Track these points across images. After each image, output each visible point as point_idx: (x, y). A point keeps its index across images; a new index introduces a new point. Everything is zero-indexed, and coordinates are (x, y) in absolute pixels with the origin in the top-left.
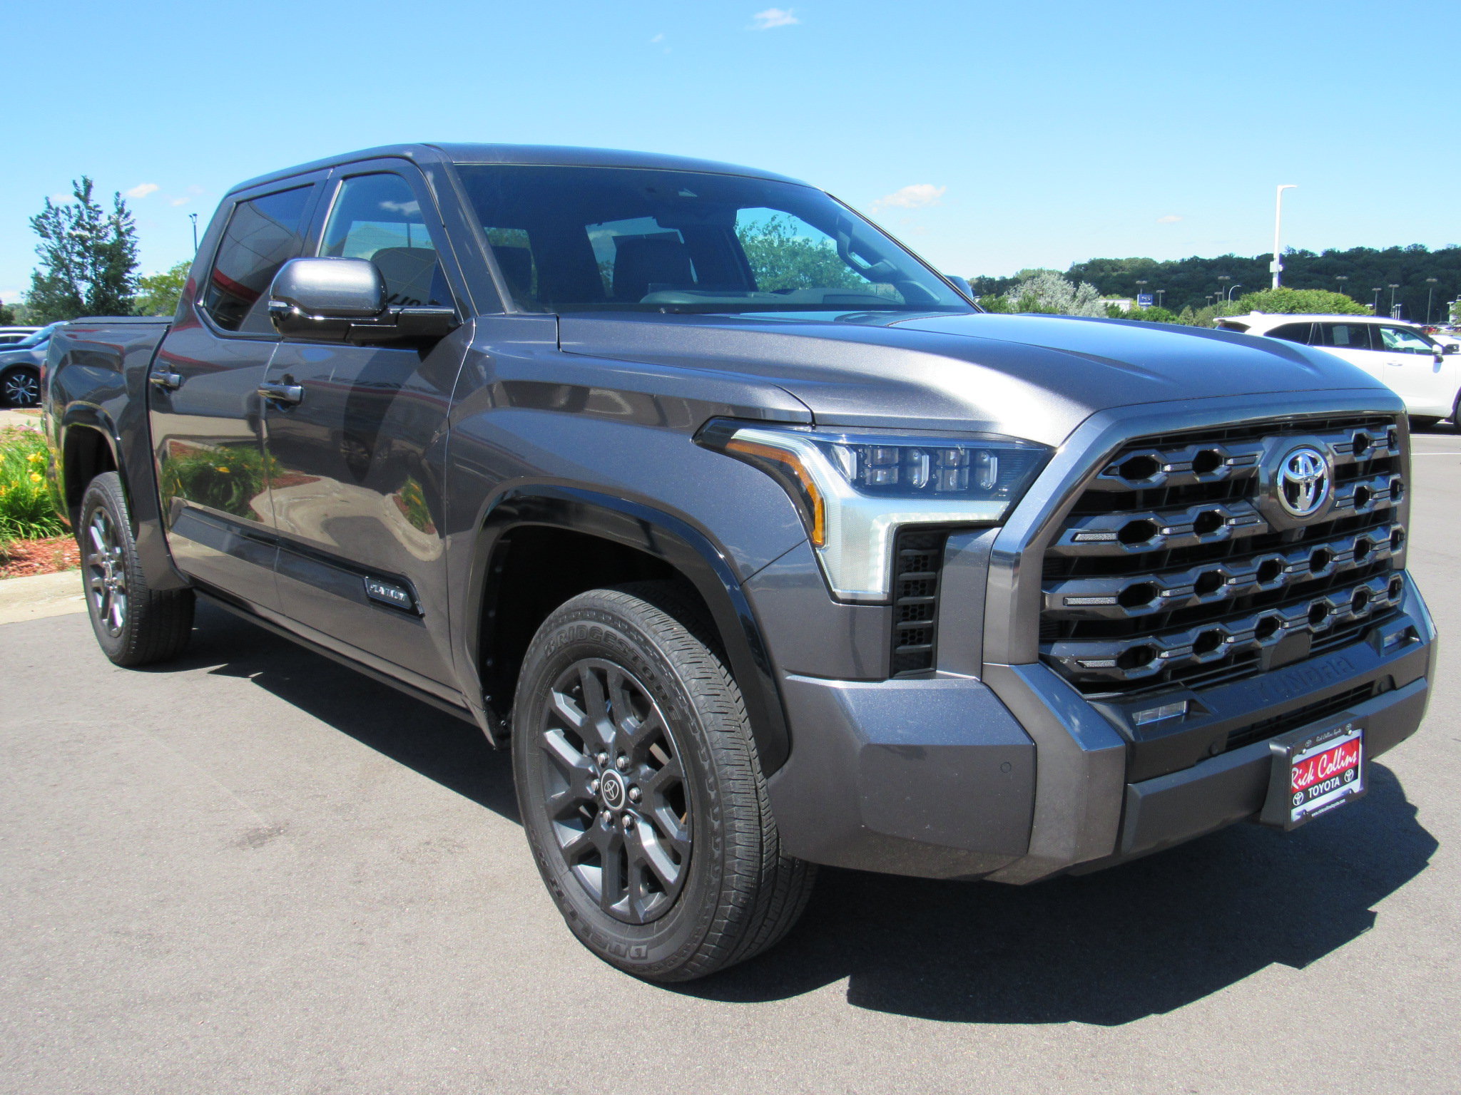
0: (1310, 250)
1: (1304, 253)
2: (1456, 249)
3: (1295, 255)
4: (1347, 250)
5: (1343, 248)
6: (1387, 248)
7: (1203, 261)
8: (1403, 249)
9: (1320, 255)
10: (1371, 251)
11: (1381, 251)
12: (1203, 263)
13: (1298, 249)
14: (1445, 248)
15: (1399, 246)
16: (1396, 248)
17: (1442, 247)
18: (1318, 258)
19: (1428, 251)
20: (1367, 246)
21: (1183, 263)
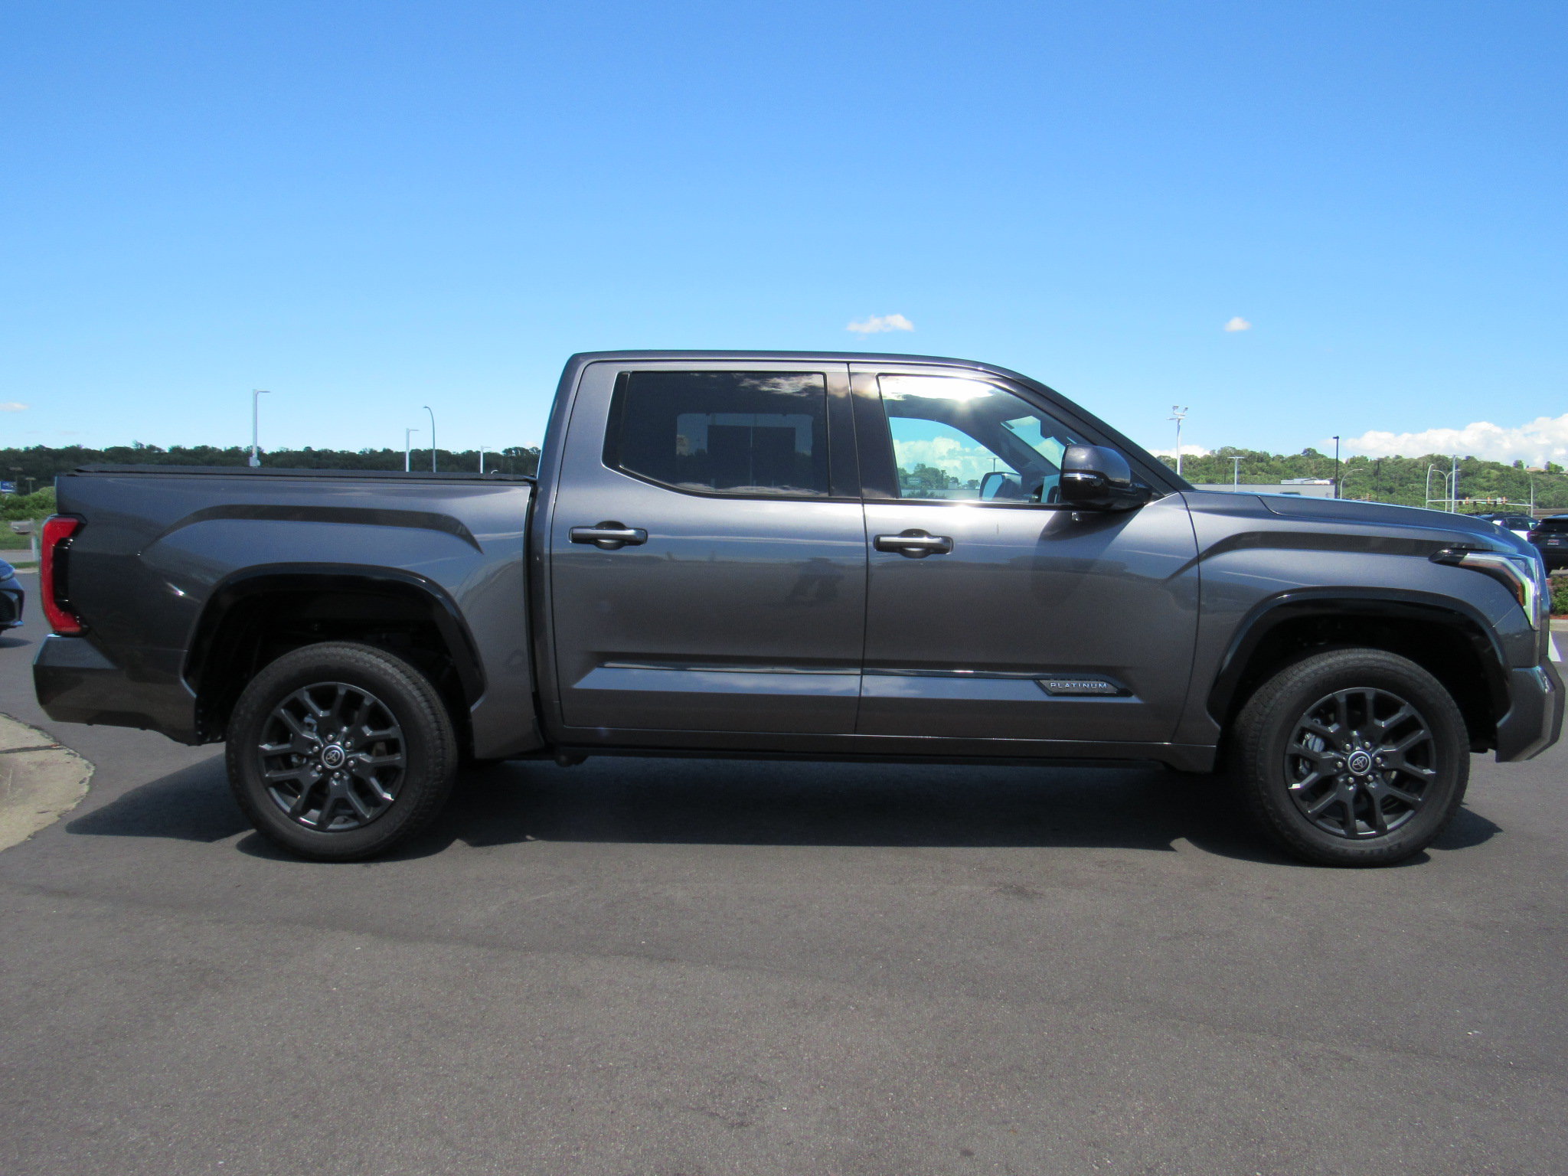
0: (158, 446)
1: (152, 448)
2: (288, 452)
3: (143, 449)
4: (192, 448)
5: (189, 446)
6: (229, 448)
7: (49, 450)
8: (243, 450)
9: (167, 451)
10: (214, 449)
11: (223, 450)
12: (49, 453)
13: (146, 444)
14: (279, 451)
15: (239, 446)
16: (237, 448)
17: (276, 450)
18: (166, 453)
19: (265, 452)
20: (210, 445)
21: (28, 451)
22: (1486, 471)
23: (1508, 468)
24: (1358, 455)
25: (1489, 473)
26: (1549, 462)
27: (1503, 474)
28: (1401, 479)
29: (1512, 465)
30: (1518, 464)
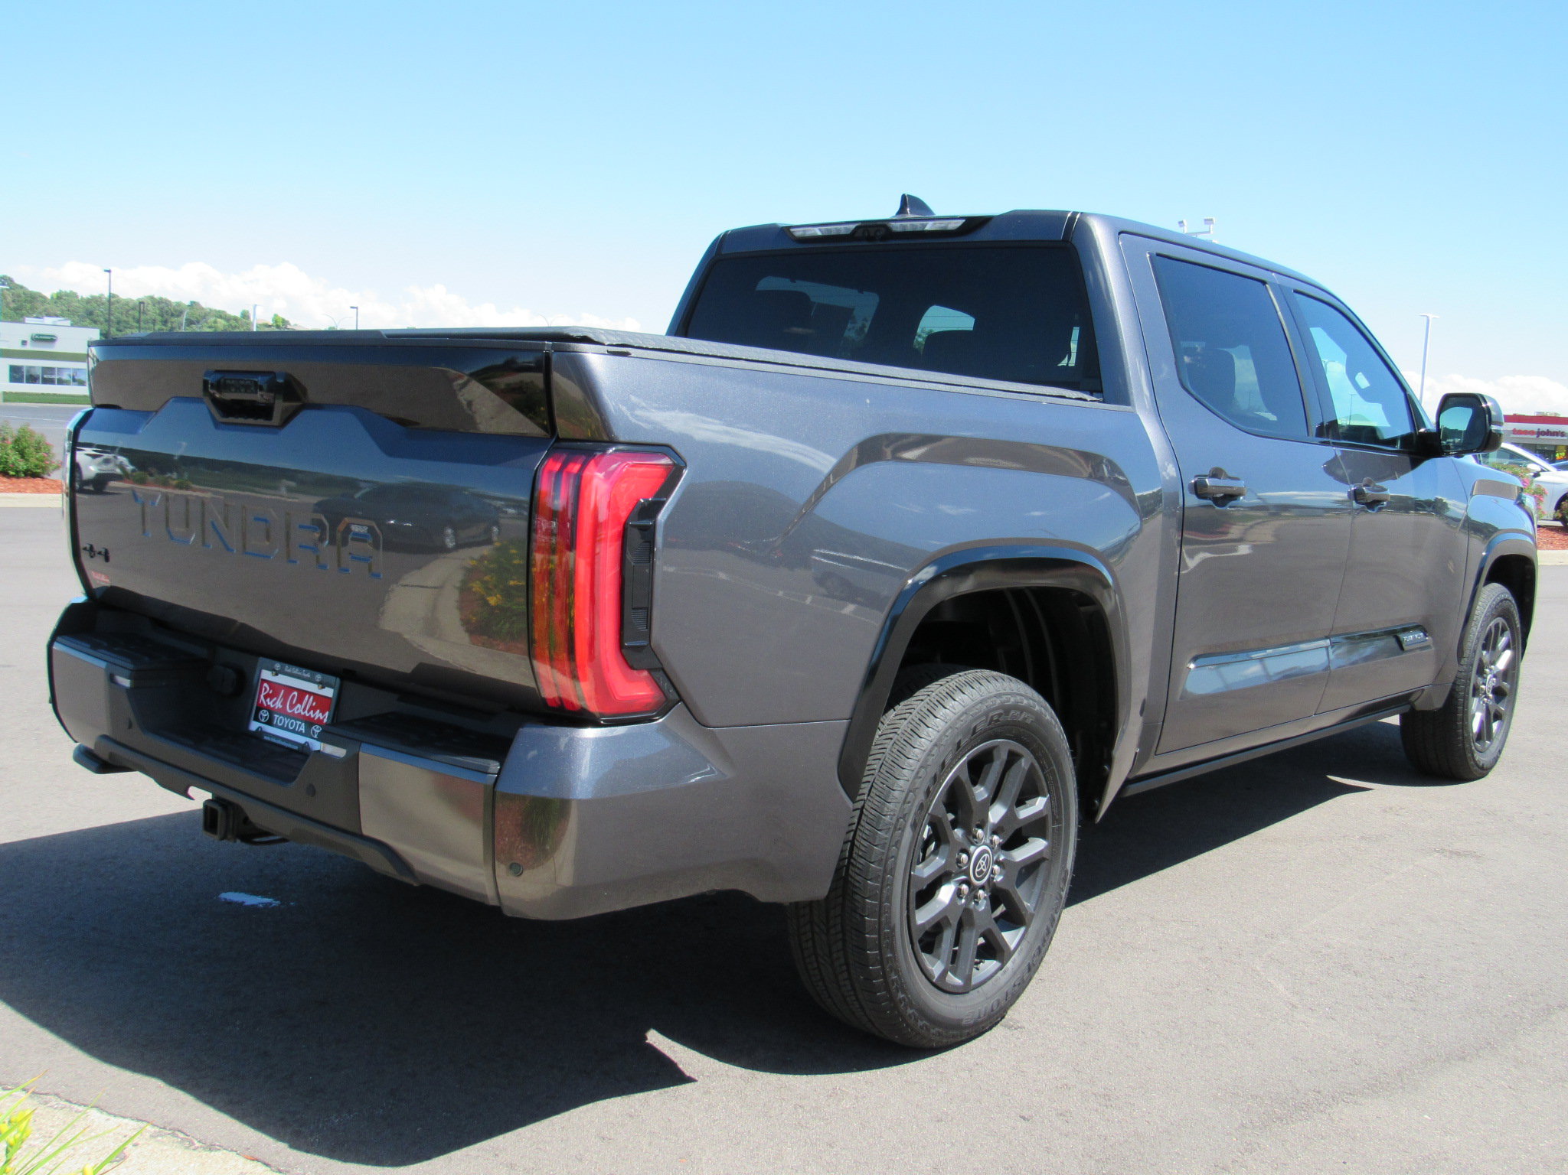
22: (213, 319)
23: (236, 319)
24: (67, 289)
25: (215, 322)
26: (276, 315)
27: (231, 325)
28: (119, 323)
29: (239, 315)
30: (245, 315)
